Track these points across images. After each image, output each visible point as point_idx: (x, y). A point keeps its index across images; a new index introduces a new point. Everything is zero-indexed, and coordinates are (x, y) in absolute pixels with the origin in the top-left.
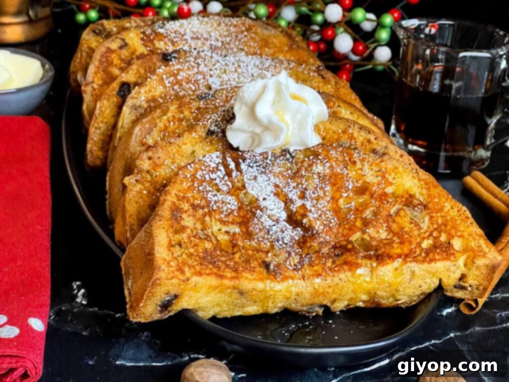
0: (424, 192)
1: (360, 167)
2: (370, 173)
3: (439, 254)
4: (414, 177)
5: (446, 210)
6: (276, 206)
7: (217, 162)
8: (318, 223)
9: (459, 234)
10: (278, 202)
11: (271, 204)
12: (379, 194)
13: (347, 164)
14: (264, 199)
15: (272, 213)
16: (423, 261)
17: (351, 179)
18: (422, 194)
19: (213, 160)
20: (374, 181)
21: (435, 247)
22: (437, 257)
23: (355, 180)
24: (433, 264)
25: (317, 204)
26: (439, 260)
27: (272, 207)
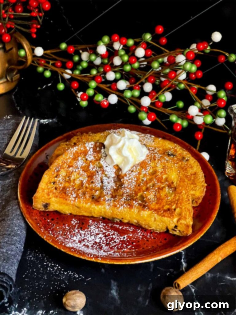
0: (178, 182)
1: (157, 162)
2: (160, 166)
3: (168, 214)
4: (177, 174)
5: (182, 194)
6: (111, 171)
7: (90, 147)
8: (127, 182)
9: (181, 207)
10: (113, 169)
11: (109, 170)
12: (159, 177)
13: (152, 159)
14: (107, 167)
15: (108, 173)
16: (160, 215)
17: (150, 166)
18: (177, 183)
19: (89, 146)
20: (160, 170)
21: (169, 210)
22: (166, 215)
23: (152, 167)
24: (163, 218)
25: (130, 173)
26: (166, 217)
27: (108, 171)
